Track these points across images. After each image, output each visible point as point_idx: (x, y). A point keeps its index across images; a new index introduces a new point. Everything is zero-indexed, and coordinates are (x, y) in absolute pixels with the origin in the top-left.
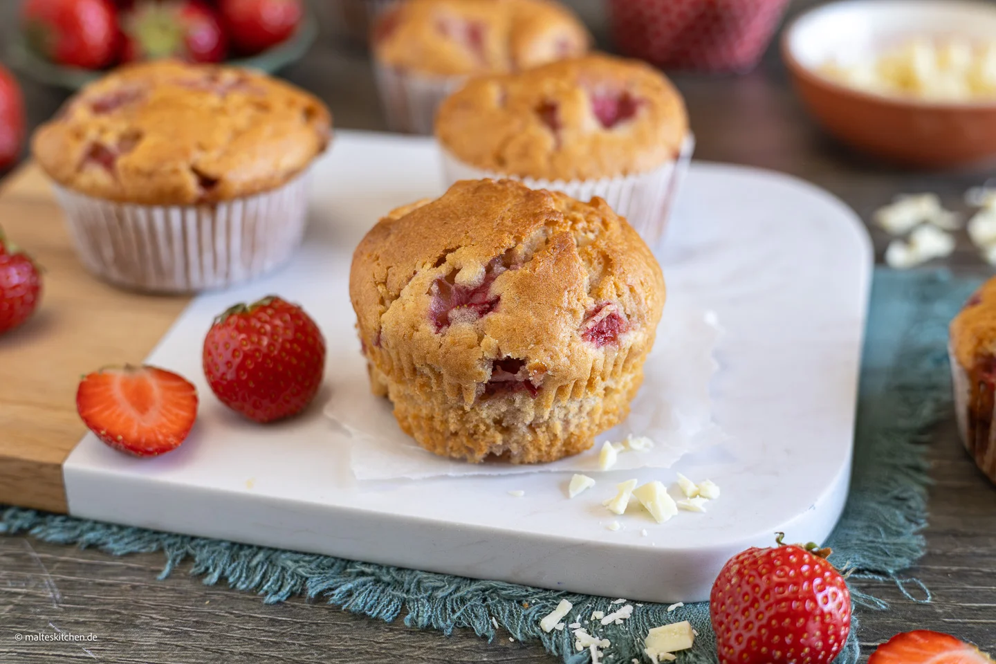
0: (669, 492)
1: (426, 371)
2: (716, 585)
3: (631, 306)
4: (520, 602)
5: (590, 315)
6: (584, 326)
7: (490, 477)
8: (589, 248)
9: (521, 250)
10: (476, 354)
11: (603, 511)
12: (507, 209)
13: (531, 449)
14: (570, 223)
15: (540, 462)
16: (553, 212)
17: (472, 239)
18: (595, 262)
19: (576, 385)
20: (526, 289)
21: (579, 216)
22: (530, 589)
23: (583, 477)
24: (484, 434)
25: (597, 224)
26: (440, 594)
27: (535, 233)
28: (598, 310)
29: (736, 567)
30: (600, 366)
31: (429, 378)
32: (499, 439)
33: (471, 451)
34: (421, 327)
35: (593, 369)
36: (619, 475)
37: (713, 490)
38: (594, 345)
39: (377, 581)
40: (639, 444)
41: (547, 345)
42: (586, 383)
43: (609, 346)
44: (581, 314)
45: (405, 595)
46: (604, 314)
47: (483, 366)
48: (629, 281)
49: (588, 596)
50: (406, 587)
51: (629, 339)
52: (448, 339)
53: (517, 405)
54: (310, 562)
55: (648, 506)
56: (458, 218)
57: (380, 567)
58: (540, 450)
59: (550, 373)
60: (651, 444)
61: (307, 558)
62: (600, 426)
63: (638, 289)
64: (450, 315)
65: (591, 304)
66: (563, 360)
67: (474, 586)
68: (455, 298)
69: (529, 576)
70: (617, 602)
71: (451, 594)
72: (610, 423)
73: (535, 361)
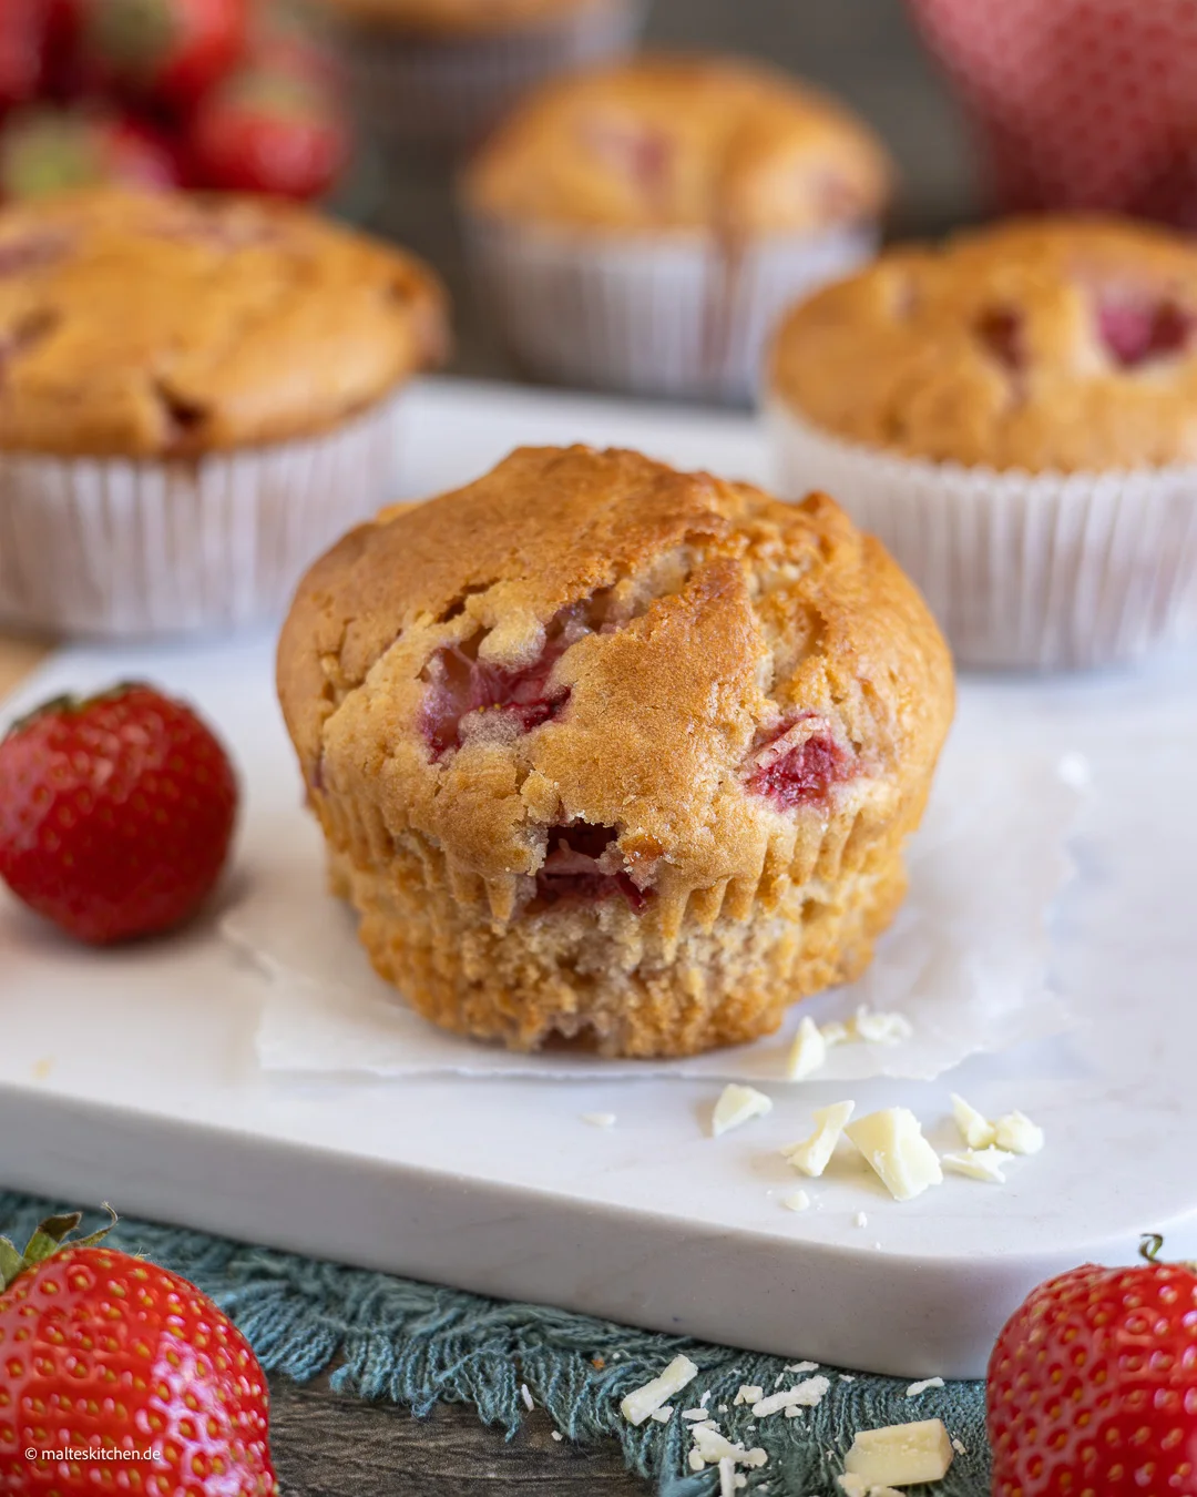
0: (925, 1133)
1: (412, 844)
2: (1001, 1343)
3: (864, 725)
4: (588, 1356)
5: (765, 739)
6: (750, 762)
7: (549, 1081)
8: (782, 597)
9: (627, 592)
10: (513, 810)
11: (779, 1166)
12: (607, 506)
13: (638, 1025)
14: (744, 542)
15: (660, 1056)
16: (707, 516)
17: (524, 565)
18: (791, 626)
19: (732, 890)
20: (626, 673)
21: (769, 528)
22: (612, 1328)
23: (749, 1092)
24: (536, 988)
25: (807, 546)
26: (419, 1327)
27: (663, 558)
28: (783, 730)
29: (1045, 1304)
30: (786, 851)
31: (419, 861)
32: (569, 1000)
33: (513, 1024)
34: (401, 748)
35: (769, 856)
36: (819, 1092)
37: (1029, 1137)
38: (772, 803)
39: (292, 1292)
40: (878, 1028)
41: (665, 797)
42: (754, 887)
43: (808, 808)
44: (746, 737)
45: (343, 1326)
46: (798, 736)
47: (525, 838)
48: (862, 669)
49: (739, 1352)
50: (349, 1306)
51: (856, 796)
52: (454, 776)
53: (604, 927)
54: (157, 1242)
55: (877, 1161)
56: (502, 520)
57: (303, 1261)
58: (658, 1030)
59: (668, 858)
60: (906, 1029)
61: (154, 1234)
62: (793, 983)
63: (883, 689)
64: (462, 726)
65: (771, 713)
66: (700, 832)
67: (495, 1315)
68: (477, 689)
69: (614, 1299)
70: (798, 1368)
71: (442, 1329)
72: (816, 978)
73: (635, 832)
